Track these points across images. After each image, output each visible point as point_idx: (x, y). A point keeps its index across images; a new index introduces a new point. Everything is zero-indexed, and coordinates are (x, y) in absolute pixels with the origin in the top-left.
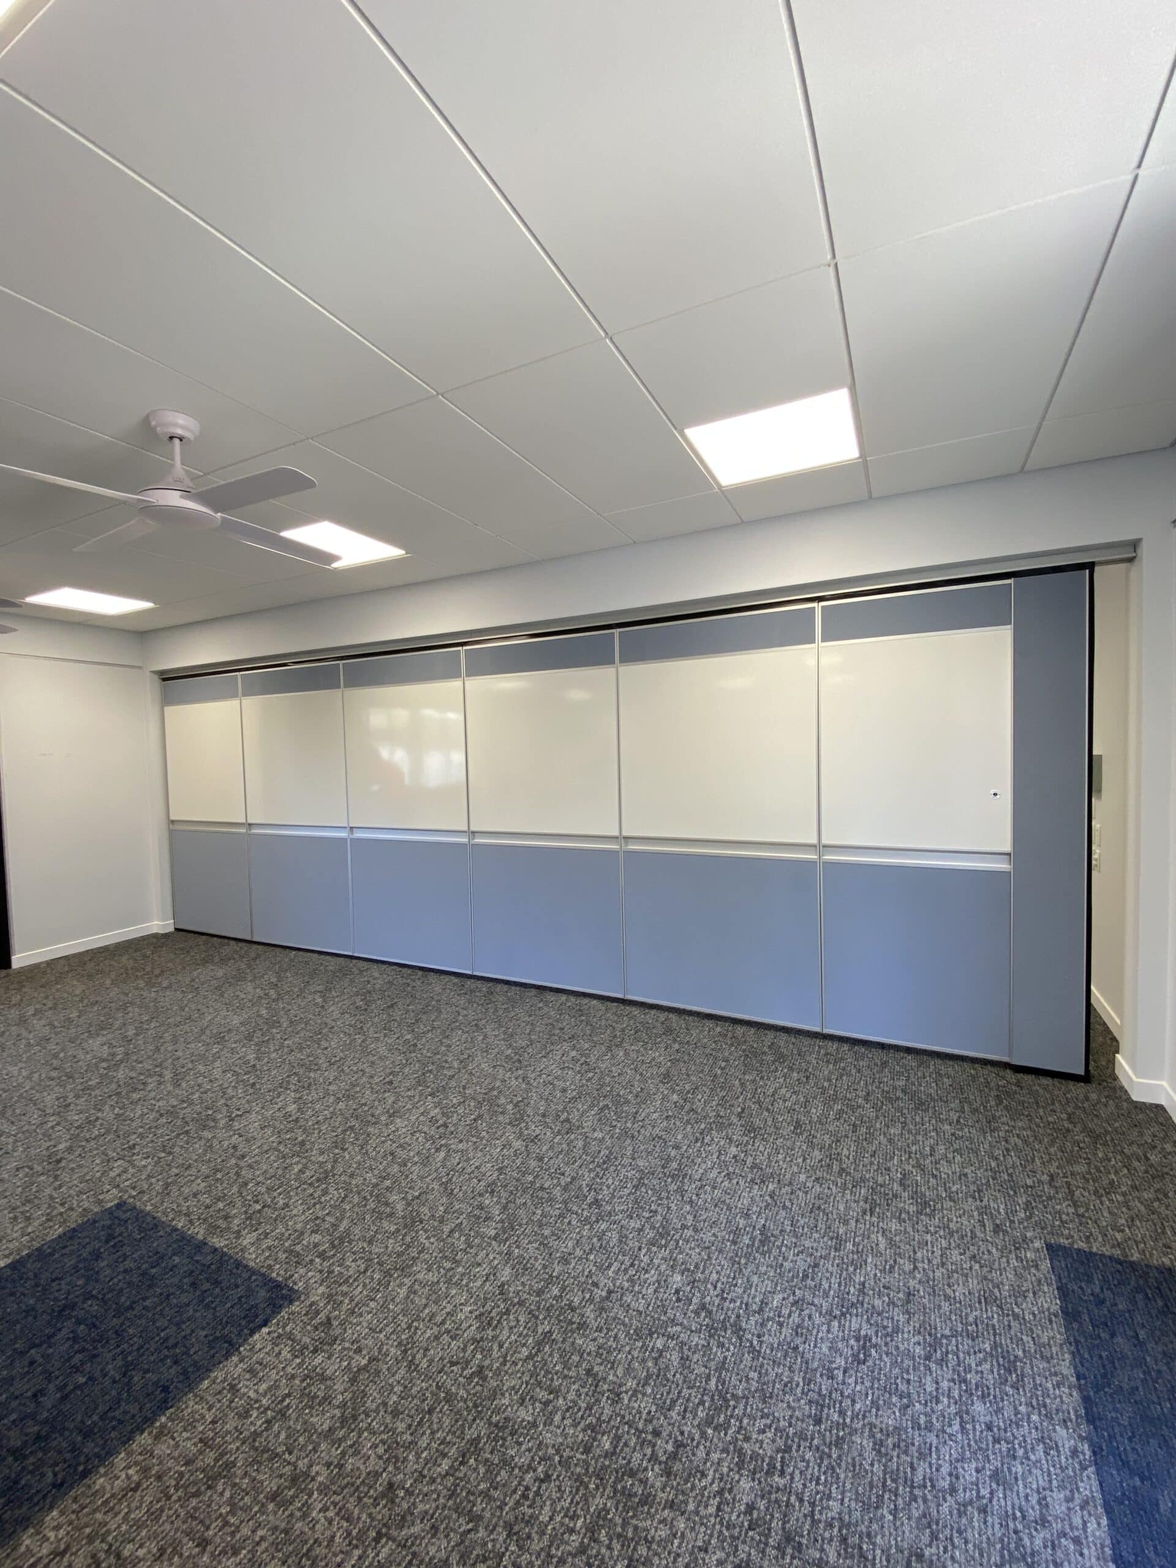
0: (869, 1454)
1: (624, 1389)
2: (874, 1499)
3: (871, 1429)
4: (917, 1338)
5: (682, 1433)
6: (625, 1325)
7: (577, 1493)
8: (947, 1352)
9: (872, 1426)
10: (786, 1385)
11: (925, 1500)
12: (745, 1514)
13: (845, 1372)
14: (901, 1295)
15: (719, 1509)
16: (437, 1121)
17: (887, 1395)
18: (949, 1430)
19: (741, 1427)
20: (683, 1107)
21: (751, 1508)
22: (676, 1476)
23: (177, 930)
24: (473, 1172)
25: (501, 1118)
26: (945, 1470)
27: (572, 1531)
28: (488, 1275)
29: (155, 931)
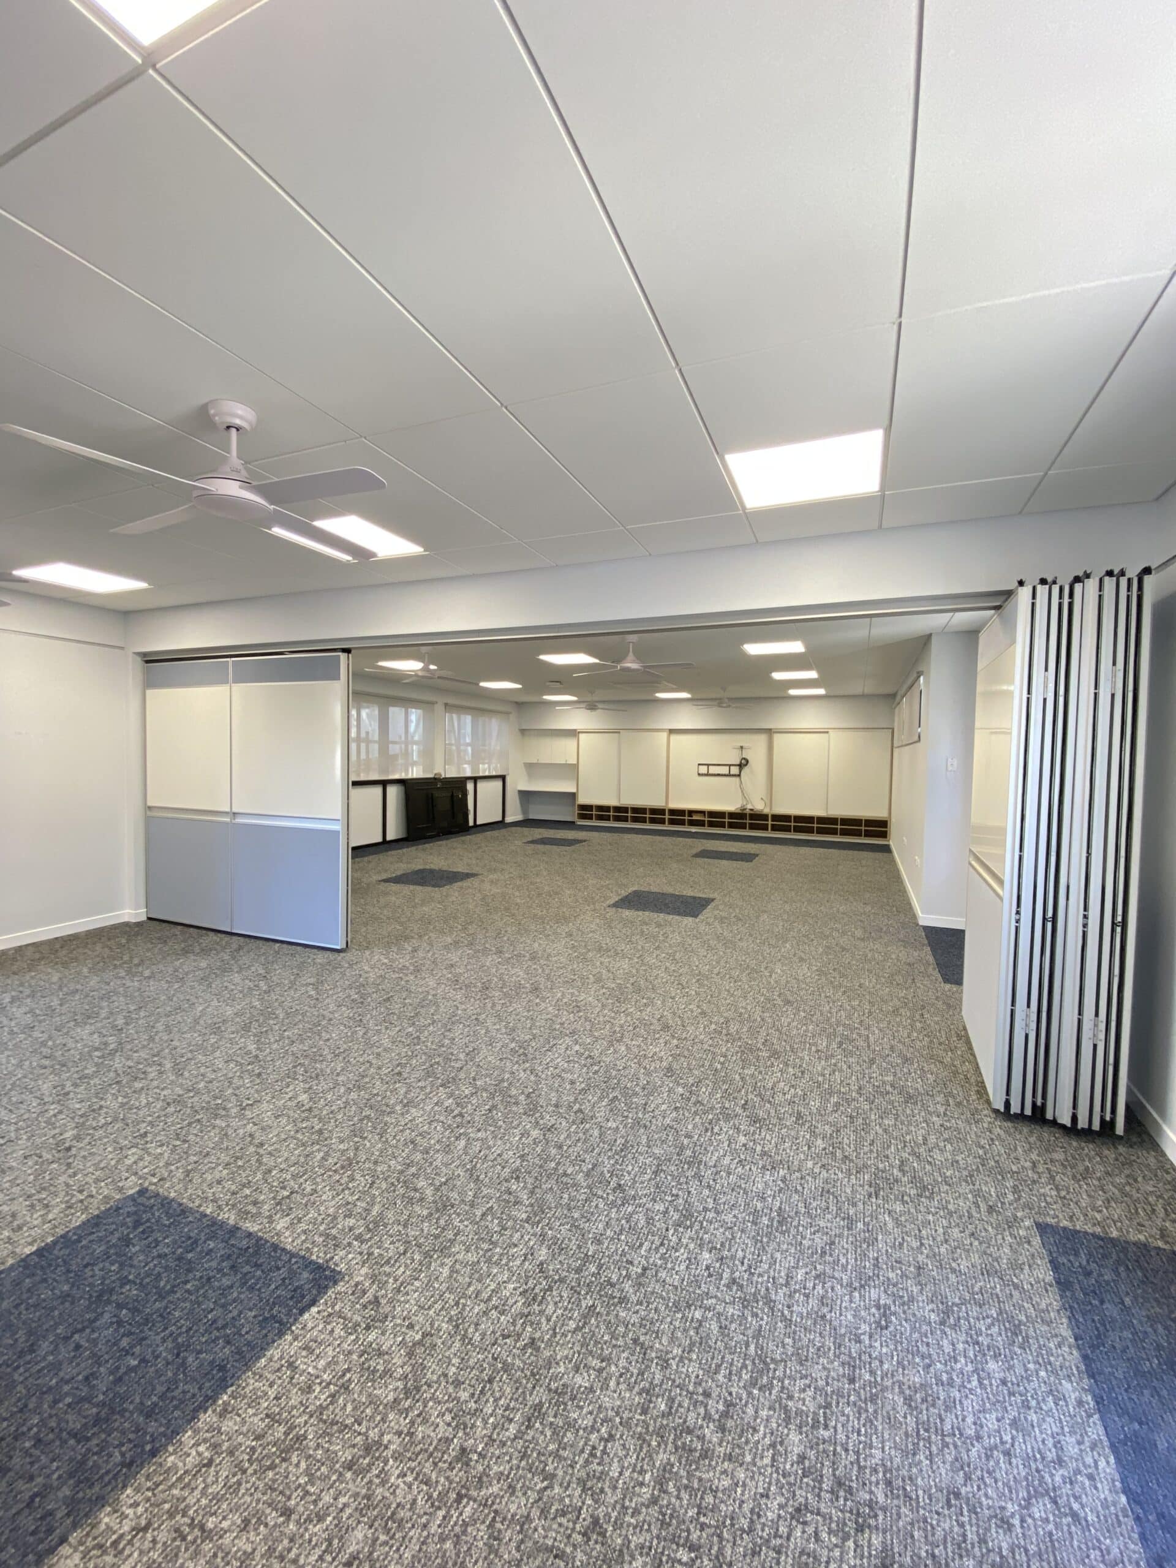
0: (902, 1409)
1: (670, 1356)
2: (910, 1447)
3: (900, 1387)
4: (931, 1306)
5: (730, 1394)
6: (663, 1299)
7: (641, 1450)
8: (959, 1318)
9: (901, 1384)
10: (819, 1350)
11: (956, 1446)
12: (798, 1463)
13: (870, 1337)
14: (912, 1269)
15: (773, 1460)
16: (453, 1111)
17: (910, 1356)
18: (969, 1386)
19: (783, 1387)
20: (689, 1099)
21: (802, 1458)
22: (730, 1431)
23: (149, 919)
24: (495, 1159)
25: (514, 1109)
26: (970, 1420)
27: (642, 1484)
28: (526, 1255)
29: (126, 919)
